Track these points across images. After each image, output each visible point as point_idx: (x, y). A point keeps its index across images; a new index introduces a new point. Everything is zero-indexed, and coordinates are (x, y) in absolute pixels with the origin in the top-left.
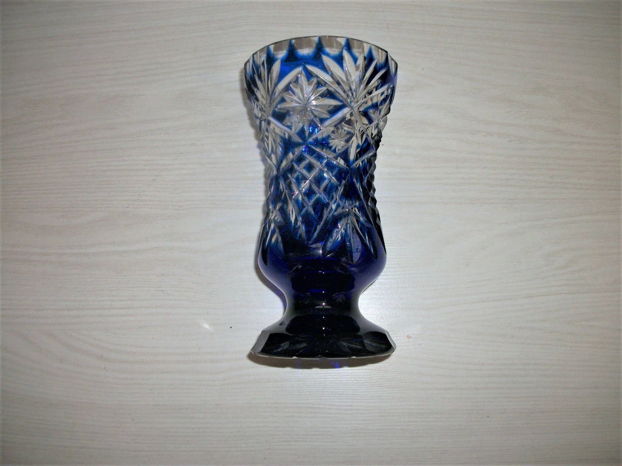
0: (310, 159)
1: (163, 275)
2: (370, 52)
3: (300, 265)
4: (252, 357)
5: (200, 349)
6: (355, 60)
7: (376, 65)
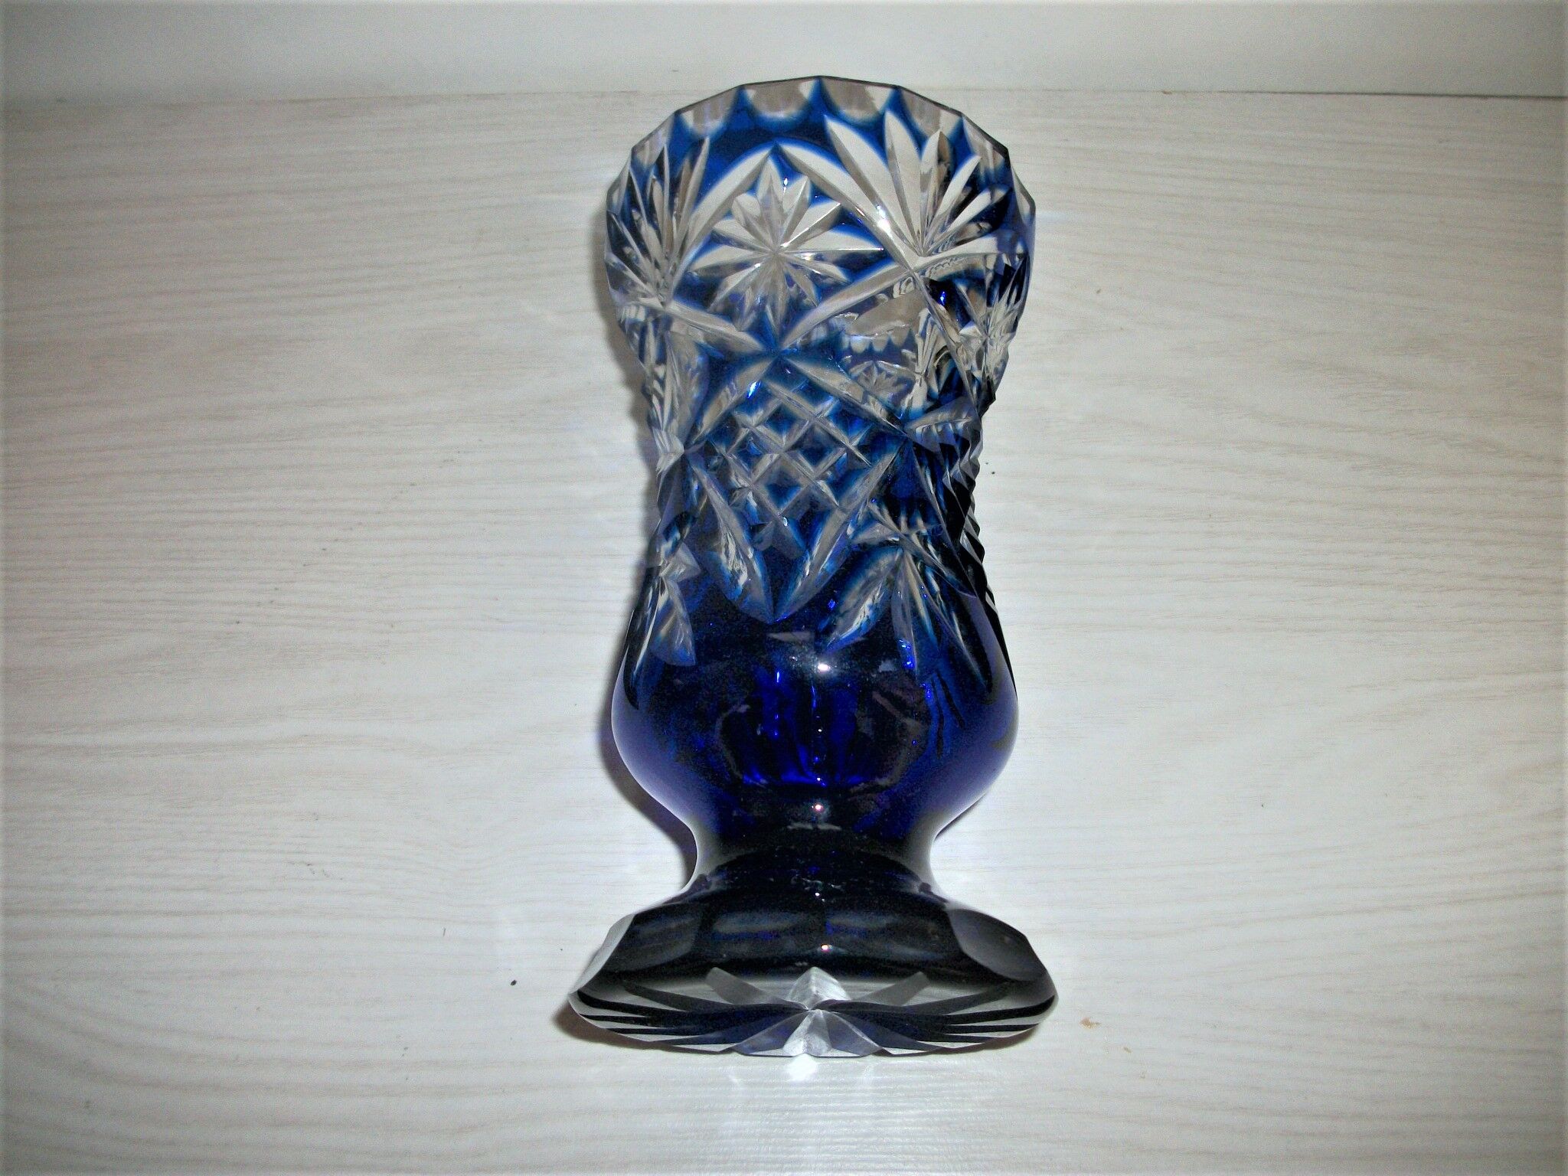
0: (784, 395)
1: (316, 817)
2: (960, 132)
3: (744, 703)
4: (567, 1021)
5: (406, 1049)
6: (920, 140)
7: (977, 170)
